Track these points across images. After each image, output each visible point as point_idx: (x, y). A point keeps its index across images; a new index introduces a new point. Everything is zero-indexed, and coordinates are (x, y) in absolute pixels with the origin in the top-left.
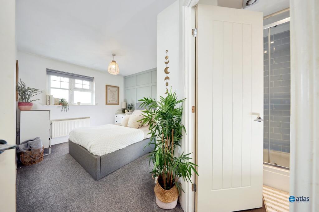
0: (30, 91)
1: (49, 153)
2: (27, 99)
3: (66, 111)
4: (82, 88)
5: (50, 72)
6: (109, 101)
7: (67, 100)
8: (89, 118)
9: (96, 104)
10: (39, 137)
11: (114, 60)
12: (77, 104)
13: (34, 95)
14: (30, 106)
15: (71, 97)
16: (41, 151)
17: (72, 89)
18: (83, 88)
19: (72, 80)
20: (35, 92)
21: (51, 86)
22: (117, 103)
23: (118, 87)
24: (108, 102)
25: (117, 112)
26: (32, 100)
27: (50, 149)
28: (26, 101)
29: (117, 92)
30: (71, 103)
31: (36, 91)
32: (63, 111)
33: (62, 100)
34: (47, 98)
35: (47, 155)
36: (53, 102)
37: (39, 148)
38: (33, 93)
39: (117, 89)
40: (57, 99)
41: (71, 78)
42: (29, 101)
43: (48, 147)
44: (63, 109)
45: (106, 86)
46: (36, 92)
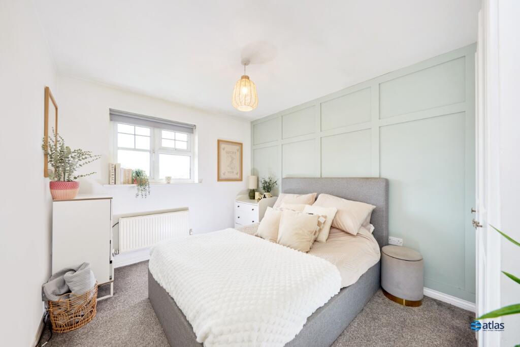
0: (73, 155)
1: (110, 294)
2: (67, 174)
3: (144, 196)
4: (174, 147)
5: (115, 116)
6: (224, 174)
7: (147, 173)
8: (186, 209)
9: (200, 182)
10: (87, 262)
11: (246, 75)
12: (165, 182)
13: (80, 165)
14: (73, 190)
15: (154, 166)
16: (91, 296)
17: (155, 150)
18: (177, 147)
19: (157, 130)
20: (83, 159)
21: (119, 145)
22: (238, 177)
23: (241, 144)
24: (222, 176)
25: (240, 196)
26: (78, 176)
27: (112, 284)
28: (66, 179)
29: (238, 154)
30: (154, 179)
31: (86, 156)
32: (140, 196)
33: (138, 174)
34: (111, 169)
35: (106, 300)
36: (121, 178)
37: (87, 290)
38: (79, 160)
39: (238, 147)
40: (129, 170)
41: (155, 127)
42: (72, 178)
43: (109, 281)
44: (140, 193)
45: (219, 142)
46: (86, 158)
